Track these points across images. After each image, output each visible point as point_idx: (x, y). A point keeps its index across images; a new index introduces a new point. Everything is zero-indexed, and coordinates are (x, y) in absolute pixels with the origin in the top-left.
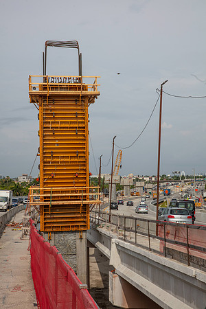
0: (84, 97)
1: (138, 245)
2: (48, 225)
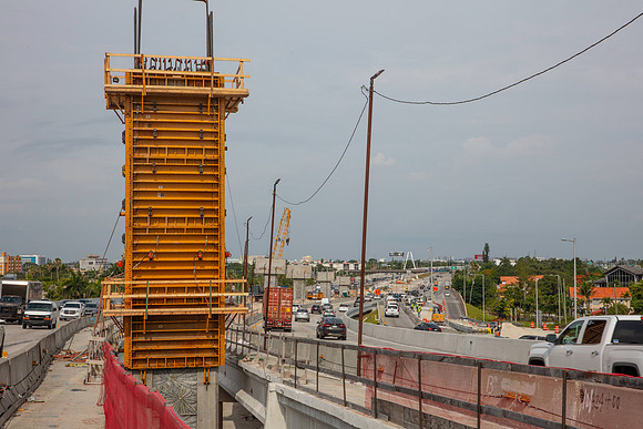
0: (217, 98)
1: (322, 396)
2: (141, 357)
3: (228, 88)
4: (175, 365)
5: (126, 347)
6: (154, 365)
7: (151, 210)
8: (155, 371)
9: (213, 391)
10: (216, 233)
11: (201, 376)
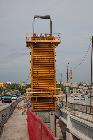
0: (53, 43)
1: (81, 118)
2: (36, 108)
3: (56, 40)
4: (44, 110)
5: (32, 105)
6: (39, 110)
7: (37, 71)
8: (39, 111)
9: (54, 116)
10: (53, 77)
11: (50, 113)
